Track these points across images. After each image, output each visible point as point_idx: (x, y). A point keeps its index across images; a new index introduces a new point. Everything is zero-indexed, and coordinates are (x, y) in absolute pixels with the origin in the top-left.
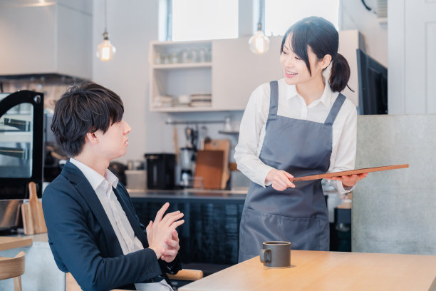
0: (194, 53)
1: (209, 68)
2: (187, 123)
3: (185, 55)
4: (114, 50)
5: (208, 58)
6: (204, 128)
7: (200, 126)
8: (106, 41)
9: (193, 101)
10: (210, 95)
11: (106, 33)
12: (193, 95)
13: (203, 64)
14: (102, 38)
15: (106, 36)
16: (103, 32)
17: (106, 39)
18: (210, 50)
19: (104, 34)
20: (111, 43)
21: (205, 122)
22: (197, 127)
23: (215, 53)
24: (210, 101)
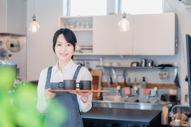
0: (83, 23)
1: (92, 31)
2: (78, 60)
3: (78, 24)
4: (39, 26)
5: (91, 26)
6: (88, 63)
7: (86, 62)
8: (34, 22)
9: (82, 49)
10: (92, 46)
11: (34, 17)
12: (82, 46)
13: (88, 29)
14: (32, 19)
15: (34, 18)
16: (33, 16)
17: (35, 20)
18: (92, 21)
19: (33, 18)
20: (37, 23)
21: (88, 60)
22: (84, 62)
23: (95, 23)
24: (92, 49)
